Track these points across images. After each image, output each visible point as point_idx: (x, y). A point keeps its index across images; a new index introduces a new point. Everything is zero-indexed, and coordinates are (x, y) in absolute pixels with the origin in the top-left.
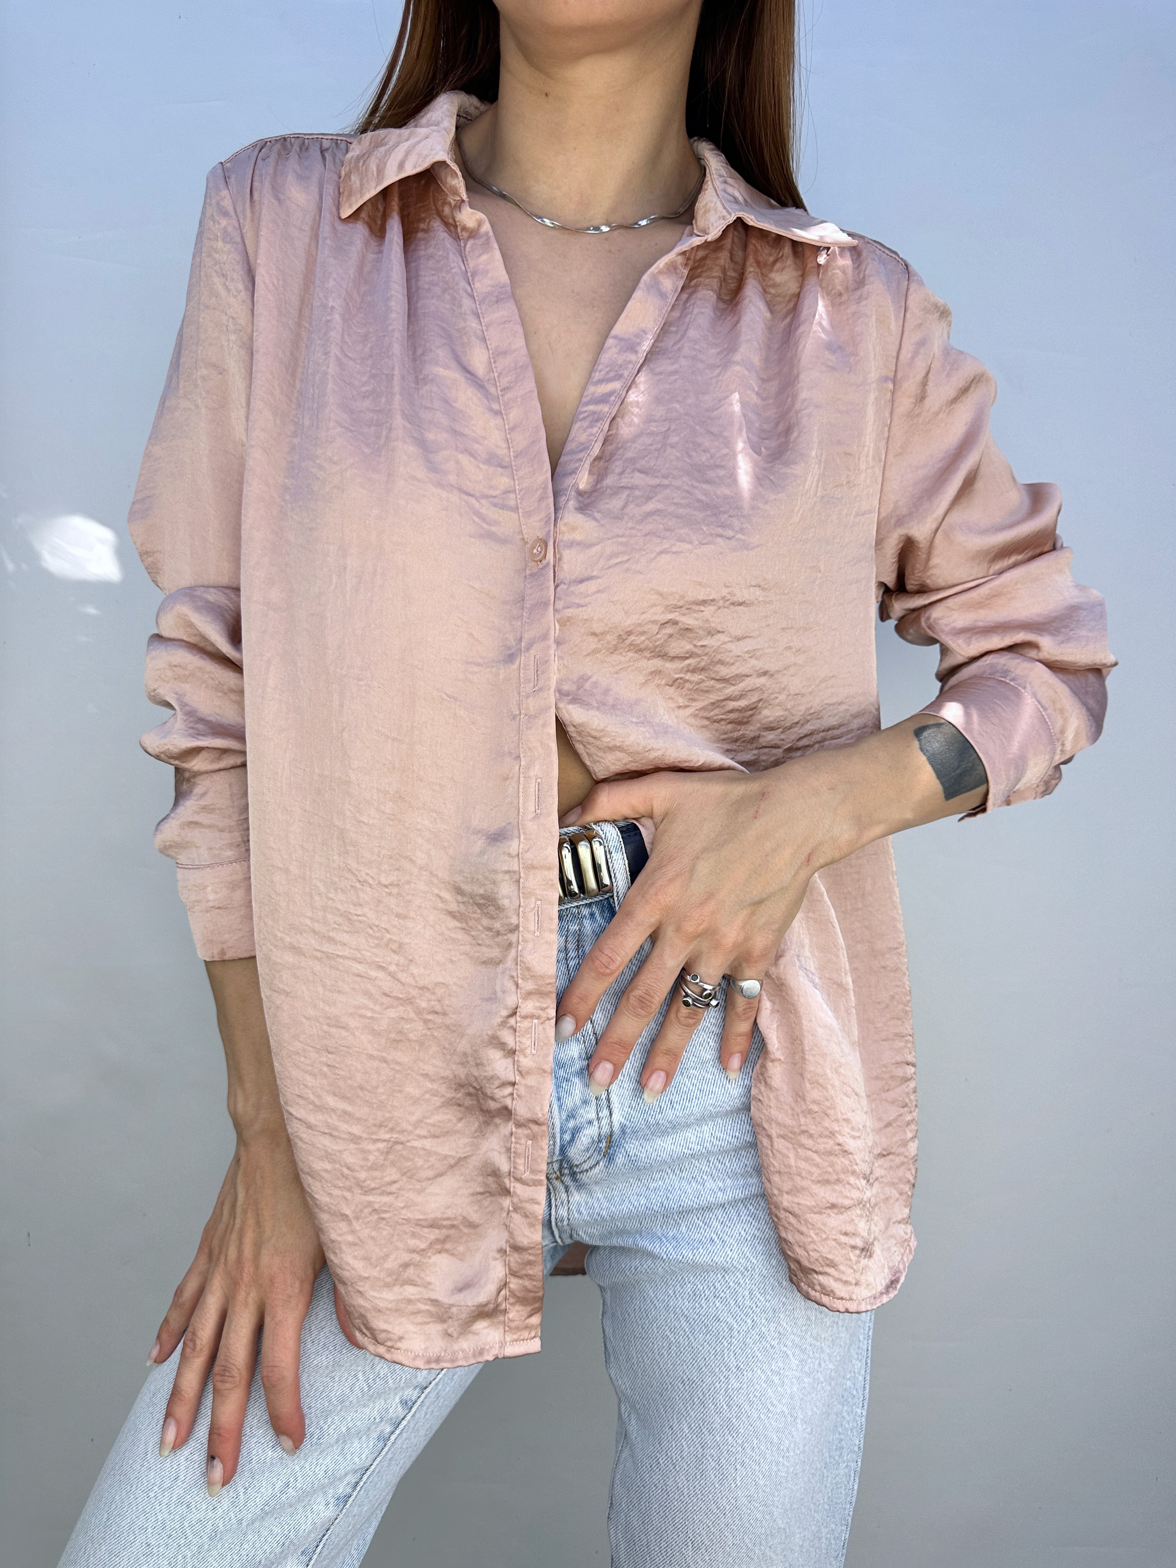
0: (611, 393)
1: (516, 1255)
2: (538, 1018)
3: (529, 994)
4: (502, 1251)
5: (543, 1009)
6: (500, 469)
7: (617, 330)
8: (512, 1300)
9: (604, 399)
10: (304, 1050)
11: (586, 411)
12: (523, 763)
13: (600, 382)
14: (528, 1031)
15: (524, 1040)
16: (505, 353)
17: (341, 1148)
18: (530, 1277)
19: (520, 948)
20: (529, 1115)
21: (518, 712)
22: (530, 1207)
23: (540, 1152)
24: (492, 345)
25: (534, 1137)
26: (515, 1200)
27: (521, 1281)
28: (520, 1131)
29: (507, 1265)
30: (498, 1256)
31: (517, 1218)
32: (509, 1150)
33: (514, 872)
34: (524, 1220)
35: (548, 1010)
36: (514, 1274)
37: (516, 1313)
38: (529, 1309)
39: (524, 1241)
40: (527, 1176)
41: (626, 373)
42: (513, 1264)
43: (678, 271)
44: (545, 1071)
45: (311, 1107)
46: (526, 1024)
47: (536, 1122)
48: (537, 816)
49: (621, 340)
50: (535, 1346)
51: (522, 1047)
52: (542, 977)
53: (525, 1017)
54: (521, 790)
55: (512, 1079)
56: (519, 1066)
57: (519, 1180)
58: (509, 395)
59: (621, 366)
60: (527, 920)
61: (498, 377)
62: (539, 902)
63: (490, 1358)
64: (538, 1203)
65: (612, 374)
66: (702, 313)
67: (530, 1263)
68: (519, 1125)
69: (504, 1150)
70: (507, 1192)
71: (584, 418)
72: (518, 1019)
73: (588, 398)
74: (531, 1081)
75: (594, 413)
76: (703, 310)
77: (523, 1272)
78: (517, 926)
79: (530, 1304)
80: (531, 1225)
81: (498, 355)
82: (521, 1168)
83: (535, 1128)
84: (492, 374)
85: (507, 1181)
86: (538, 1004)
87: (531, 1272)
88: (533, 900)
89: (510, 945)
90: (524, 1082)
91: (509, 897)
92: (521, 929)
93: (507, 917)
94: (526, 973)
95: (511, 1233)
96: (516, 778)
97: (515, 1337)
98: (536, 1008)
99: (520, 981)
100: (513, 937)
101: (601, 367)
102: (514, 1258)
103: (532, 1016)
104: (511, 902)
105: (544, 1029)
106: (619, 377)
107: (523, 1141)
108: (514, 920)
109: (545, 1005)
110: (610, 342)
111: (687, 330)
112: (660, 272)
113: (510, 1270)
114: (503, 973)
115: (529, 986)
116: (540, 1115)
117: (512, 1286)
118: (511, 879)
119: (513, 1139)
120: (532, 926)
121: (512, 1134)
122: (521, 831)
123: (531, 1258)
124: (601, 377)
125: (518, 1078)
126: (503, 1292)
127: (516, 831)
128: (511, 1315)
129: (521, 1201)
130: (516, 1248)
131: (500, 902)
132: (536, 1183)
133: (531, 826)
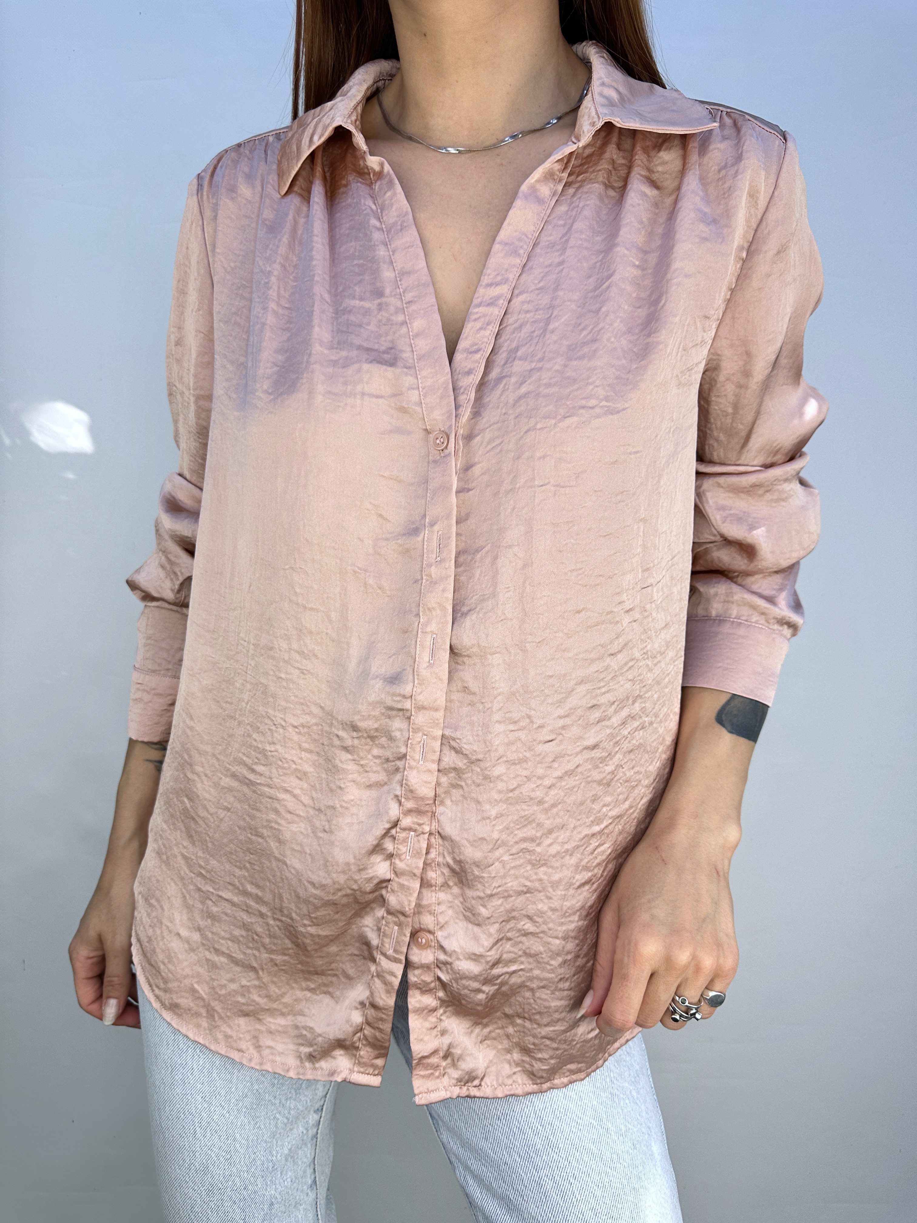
0: (498, 298)
1: (373, 1010)
2: (415, 831)
3: (409, 812)
4: (362, 1004)
5: (420, 825)
6: (405, 370)
7: (503, 235)
8: (364, 1042)
9: (492, 303)
10: (235, 850)
11: (477, 313)
12: (422, 620)
13: (490, 285)
14: (405, 840)
15: (400, 847)
16: (409, 273)
17: (253, 921)
18: (381, 1030)
19: (406, 773)
20: (398, 907)
21: (419, 577)
22: (389, 978)
23: (403, 938)
24: (398, 266)
25: (400, 925)
26: (379, 969)
27: (373, 1031)
28: (389, 917)
29: (365, 1016)
30: (359, 1007)
31: (377, 982)
32: (379, 929)
33: (407, 710)
34: (383, 986)
35: (424, 826)
36: (369, 1024)
37: (365, 1052)
38: (376, 1052)
39: (381, 1003)
40: (390, 952)
41: (511, 276)
42: (369, 1017)
43: (556, 177)
44: (415, 875)
45: (237, 891)
46: (403, 835)
47: (404, 914)
48: (430, 665)
49: (506, 244)
50: (376, 1081)
51: (400, 852)
52: (422, 799)
53: (404, 829)
54: (418, 643)
55: (388, 877)
56: (394, 868)
57: (384, 955)
58: (414, 307)
59: (507, 270)
60: (414, 750)
61: (404, 292)
62: (425, 737)
63: (339, 1079)
64: (395, 976)
65: (499, 278)
66: (587, 205)
67: (381, 1020)
68: (389, 912)
69: (375, 928)
70: (374, 960)
71: (475, 320)
72: (398, 830)
73: (479, 300)
74: (403, 880)
75: (485, 316)
76: (588, 202)
77: (376, 1025)
78: (404, 756)
79: (378, 1050)
80: (388, 992)
81: (403, 274)
82: (387, 945)
83: (402, 918)
84: (398, 291)
85: (375, 953)
86: (416, 820)
87: (381, 1027)
88: (420, 734)
89: (397, 770)
90: (396, 879)
91: (401, 730)
92: (408, 757)
93: (398, 747)
94: (409, 794)
95: (372, 994)
96: (415, 633)
97: (362, 1070)
98: (414, 823)
99: (403, 800)
100: (400, 764)
101: (489, 271)
102: (371, 1012)
103: (410, 829)
104: (402, 734)
105: (419, 841)
106: (506, 281)
107: (391, 925)
108: (403, 750)
109: (421, 822)
110: (496, 247)
111: (573, 223)
112: (538, 181)
113: (366, 1019)
114: (389, 792)
115: (409, 805)
116: (407, 909)
117: (366, 1032)
118: (404, 715)
119: (384, 922)
120: (417, 756)
121: (383, 918)
122: (416, 677)
123: (383, 1016)
124: (490, 281)
125: (393, 876)
126: (358, 1035)
127: (411, 677)
128: (362, 1053)
129: (383, 971)
130: (374, 1006)
131: (393, 734)
132: (397, 961)
133: (424, 672)
